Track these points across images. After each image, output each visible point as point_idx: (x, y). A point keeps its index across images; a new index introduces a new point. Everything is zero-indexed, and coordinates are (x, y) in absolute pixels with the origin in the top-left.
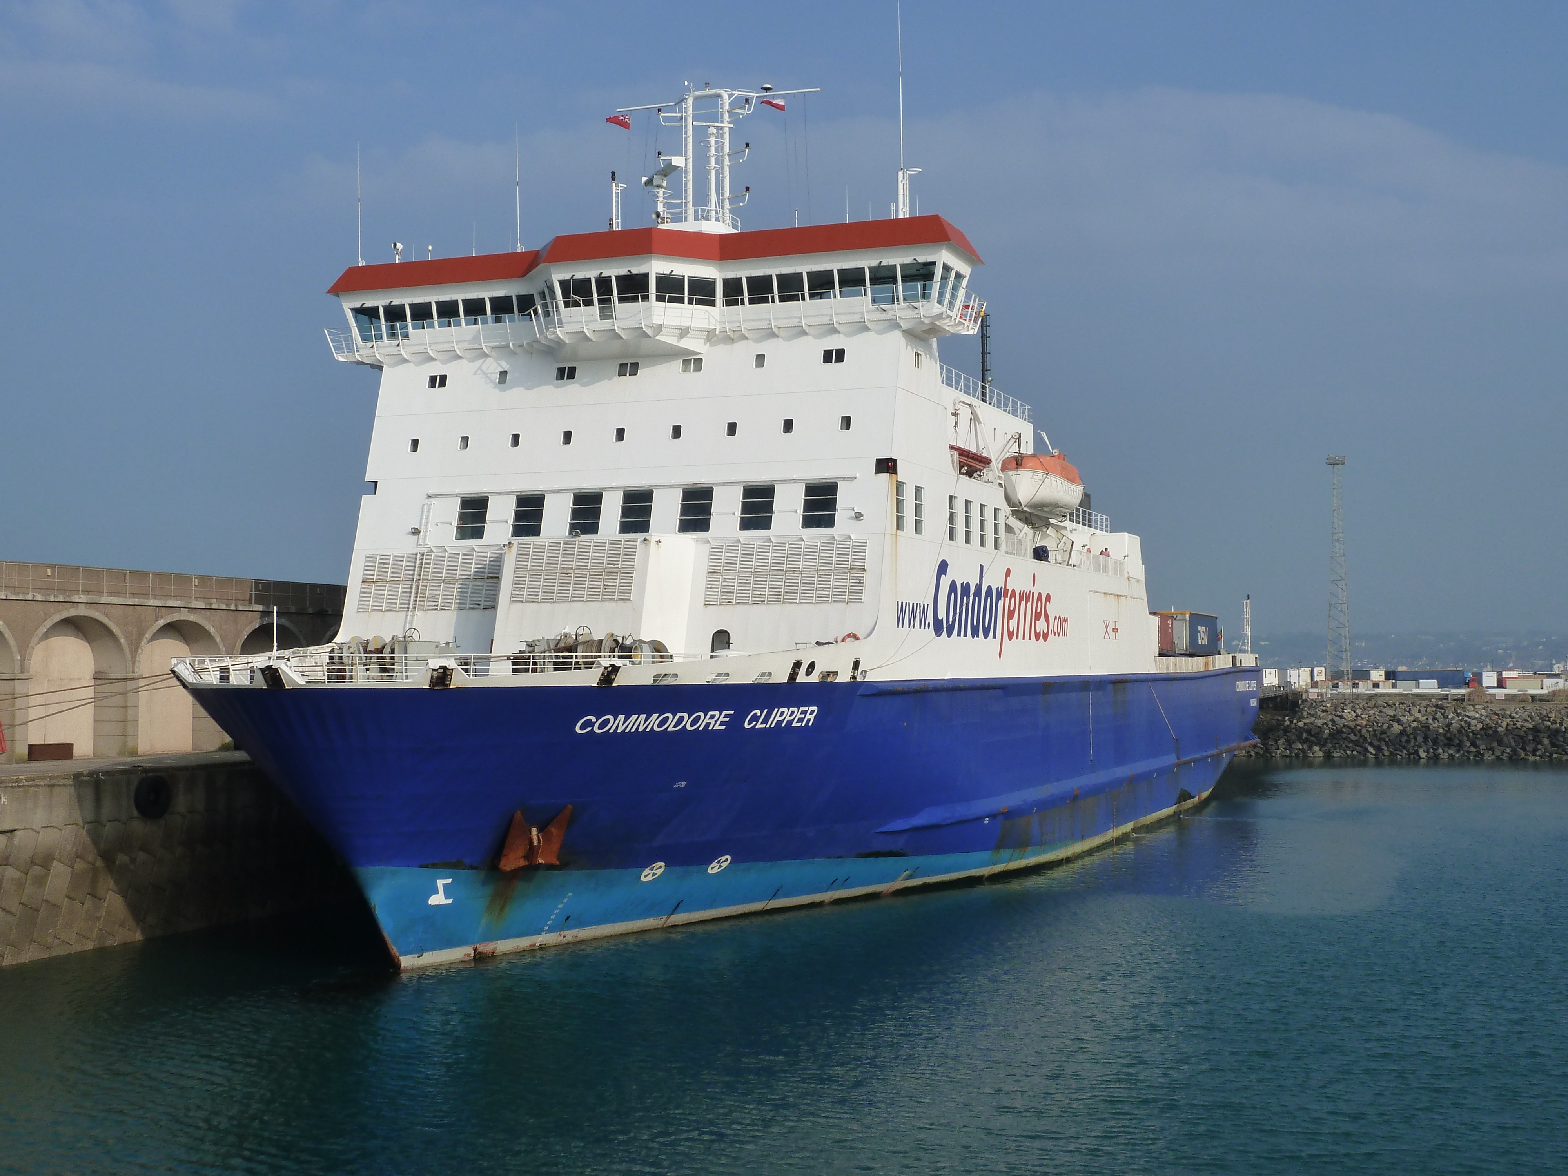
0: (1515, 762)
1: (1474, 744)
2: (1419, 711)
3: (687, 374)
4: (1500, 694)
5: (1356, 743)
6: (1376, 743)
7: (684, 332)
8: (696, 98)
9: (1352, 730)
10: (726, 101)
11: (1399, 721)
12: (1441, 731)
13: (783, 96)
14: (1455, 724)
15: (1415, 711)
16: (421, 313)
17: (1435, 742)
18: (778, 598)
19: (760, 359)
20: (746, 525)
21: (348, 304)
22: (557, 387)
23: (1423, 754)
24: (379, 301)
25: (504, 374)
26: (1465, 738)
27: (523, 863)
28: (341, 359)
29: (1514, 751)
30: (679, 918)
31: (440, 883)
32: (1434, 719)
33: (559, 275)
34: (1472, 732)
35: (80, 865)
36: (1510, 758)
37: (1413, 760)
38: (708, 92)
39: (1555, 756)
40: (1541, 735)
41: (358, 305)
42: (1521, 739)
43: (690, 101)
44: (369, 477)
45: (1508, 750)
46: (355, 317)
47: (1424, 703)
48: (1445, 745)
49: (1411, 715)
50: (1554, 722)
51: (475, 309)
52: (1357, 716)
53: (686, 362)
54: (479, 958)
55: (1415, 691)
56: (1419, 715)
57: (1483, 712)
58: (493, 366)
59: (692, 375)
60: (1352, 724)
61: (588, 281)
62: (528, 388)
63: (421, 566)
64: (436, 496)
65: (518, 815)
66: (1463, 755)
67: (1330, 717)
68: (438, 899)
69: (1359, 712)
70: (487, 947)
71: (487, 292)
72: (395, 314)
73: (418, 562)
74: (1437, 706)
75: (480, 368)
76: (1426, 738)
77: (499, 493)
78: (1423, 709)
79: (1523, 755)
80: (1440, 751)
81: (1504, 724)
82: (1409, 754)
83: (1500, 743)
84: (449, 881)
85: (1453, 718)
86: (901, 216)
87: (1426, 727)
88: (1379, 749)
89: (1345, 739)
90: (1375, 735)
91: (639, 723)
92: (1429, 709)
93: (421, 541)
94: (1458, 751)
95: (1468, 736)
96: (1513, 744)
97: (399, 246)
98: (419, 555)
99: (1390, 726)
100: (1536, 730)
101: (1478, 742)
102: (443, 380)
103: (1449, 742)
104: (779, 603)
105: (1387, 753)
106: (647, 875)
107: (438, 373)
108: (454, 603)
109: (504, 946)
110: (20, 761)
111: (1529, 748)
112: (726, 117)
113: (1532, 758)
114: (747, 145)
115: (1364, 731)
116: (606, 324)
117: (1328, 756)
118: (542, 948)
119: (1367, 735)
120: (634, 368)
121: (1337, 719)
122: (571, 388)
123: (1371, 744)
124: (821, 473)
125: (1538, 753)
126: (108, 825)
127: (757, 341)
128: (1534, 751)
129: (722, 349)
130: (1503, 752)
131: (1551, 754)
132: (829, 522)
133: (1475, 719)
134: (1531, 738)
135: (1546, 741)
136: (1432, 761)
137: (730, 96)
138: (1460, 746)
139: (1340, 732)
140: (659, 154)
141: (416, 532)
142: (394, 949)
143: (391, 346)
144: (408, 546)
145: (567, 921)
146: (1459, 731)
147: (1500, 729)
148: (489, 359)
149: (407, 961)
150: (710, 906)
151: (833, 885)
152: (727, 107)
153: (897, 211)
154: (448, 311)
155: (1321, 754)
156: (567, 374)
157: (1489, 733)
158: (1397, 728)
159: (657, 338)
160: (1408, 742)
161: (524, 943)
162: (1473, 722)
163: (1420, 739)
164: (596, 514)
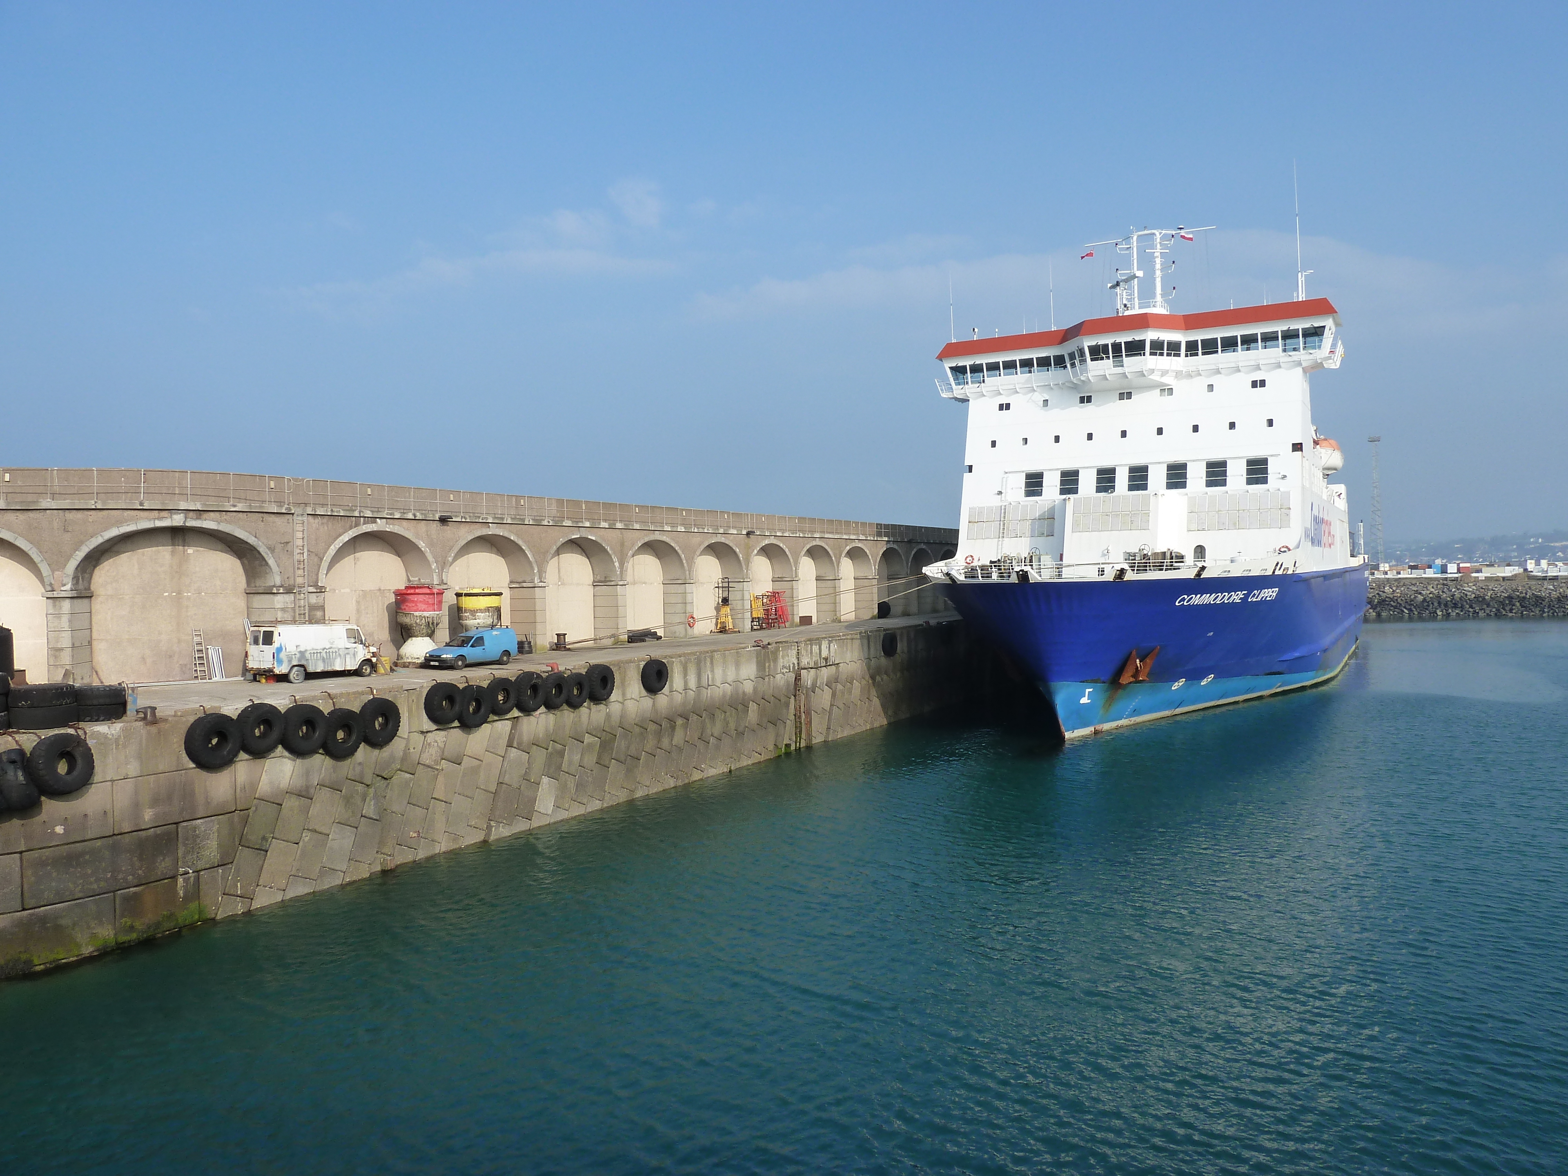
0: (1498, 616)
1: (1471, 607)
2: (1433, 587)
3: (1163, 397)
4: (1482, 577)
5: (1395, 607)
6: (1408, 607)
7: (1164, 373)
8: (1139, 236)
9: (1392, 600)
10: (1158, 236)
11: (1420, 593)
12: (1449, 599)
13: (1192, 232)
14: (1457, 595)
15: (1430, 587)
16: (993, 367)
17: (1446, 605)
18: (1236, 525)
19: (1211, 387)
20: (1209, 484)
21: (948, 364)
22: (1081, 407)
23: (1440, 613)
24: (967, 362)
25: (1046, 401)
26: (1465, 603)
27: (1132, 679)
28: (945, 396)
29: (1498, 610)
30: (1179, 711)
31: (1088, 690)
32: (1443, 592)
33: (1088, 342)
34: (1469, 599)
35: (864, 682)
36: (1496, 614)
37: (1433, 617)
38: (1146, 232)
39: (1525, 613)
40: (1514, 600)
41: (954, 365)
42: (1502, 603)
43: (1135, 238)
44: (967, 463)
45: (1494, 610)
46: (951, 372)
47: (1436, 583)
48: (1453, 607)
49: (1428, 590)
50: (1521, 593)
51: (1027, 364)
52: (1393, 591)
53: (1162, 390)
54: (1096, 732)
55: (1424, 576)
56: (1433, 590)
57: (1474, 587)
58: (1039, 397)
59: (1167, 398)
60: (1391, 596)
61: (1108, 345)
62: (1063, 409)
63: (1005, 513)
64: (1010, 472)
65: (1134, 653)
66: (1465, 613)
67: (1377, 592)
68: (1084, 700)
69: (1394, 588)
70: (1099, 727)
71: (1034, 354)
72: (976, 369)
73: (1003, 511)
74: (1444, 584)
75: (1030, 399)
76: (1439, 603)
77: (1050, 470)
78: (1435, 586)
79: (1504, 613)
80: (1450, 611)
81: (1489, 594)
82: (1430, 613)
83: (1488, 605)
84: (1091, 690)
85: (1455, 591)
86: (1300, 300)
87: (1439, 597)
88: (1410, 610)
89: (1388, 605)
90: (1406, 602)
91: (1207, 599)
92: (1439, 586)
93: (1003, 499)
94: (1462, 611)
95: (1466, 602)
96: (1496, 606)
97: (976, 330)
98: (1003, 508)
99: (1416, 597)
100: (1510, 598)
101: (1474, 605)
102: (1008, 407)
103: (1455, 606)
104: (1236, 529)
105: (1416, 613)
106: (1176, 686)
107: (1004, 402)
108: (1028, 533)
109: (1106, 726)
110: (797, 626)
111: (1508, 608)
112: (1158, 246)
113: (1510, 615)
114: (1174, 262)
115: (1399, 600)
116: (1119, 370)
117: (1379, 615)
118: (1121, 727)
119: (1401, 602)
120: (1129, 395)
121: (1381, 593)
122: (1088, 407)
123: (1405, 607)
124: (1257, 453)
125: (1514, 611)
126: (873, 659)
127: (1209, 376)
128: (1511, 610)
129: (1185, 382)
130: (1491, 611)
131: (1522, 613)
132: (1264, 481)
133: (1469, 591)
134: (1507, 602)
135: (1518, 604)
136: (1445, 617)
137: (1160, 233)
138: (1462, 607)
139: (1384, 601)
140: (1117, 270)
141: (1000, 493)
142: (1063, 728)
143: (974, 387)
144: (996, 502)
145: (1135, 712)
146: (1460, 599)
147: (1487, 597)
148: (1036, 393)
149: (1068, 735)
150: (1194, 704)
151: (1248, 691)
152: (1158, 240)
153: (1298, 296)
154: (1010, 366)
155: (1374, 614)
156: (1086, 400)
157: (1480, 600)
158: (1420, 598)
159: (1150, 377)
160: (1428, 606)
161: (1113, 724)
162: (1469, 594)
163: (1436, 604)
164: (1112, 480)
